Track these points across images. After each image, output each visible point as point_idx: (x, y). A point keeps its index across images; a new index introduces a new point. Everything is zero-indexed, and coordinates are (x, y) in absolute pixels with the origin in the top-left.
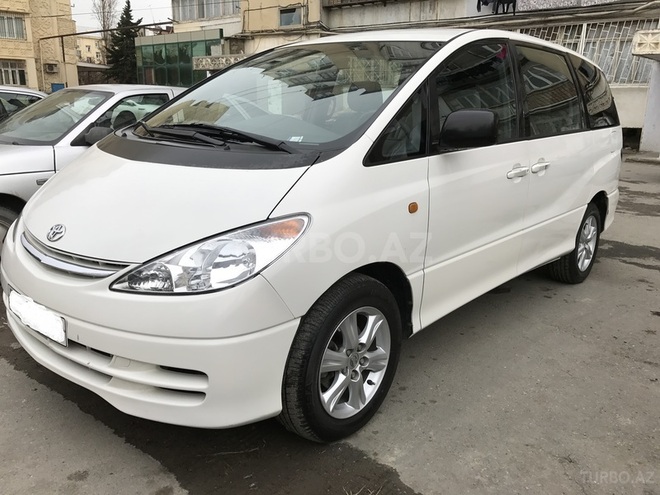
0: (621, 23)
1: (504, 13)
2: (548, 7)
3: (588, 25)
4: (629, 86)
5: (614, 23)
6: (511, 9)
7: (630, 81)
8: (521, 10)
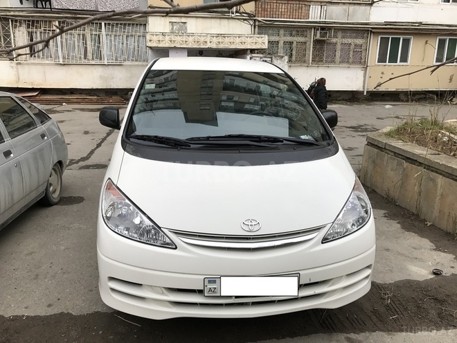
0: (125, 24)
1: (43, 8)
2: (76, 8)
3: (105, 24)
4: (136, 63)
5: (121, 24)
6: (48, 6)
7: (136, 61)
8: (57, 7)
